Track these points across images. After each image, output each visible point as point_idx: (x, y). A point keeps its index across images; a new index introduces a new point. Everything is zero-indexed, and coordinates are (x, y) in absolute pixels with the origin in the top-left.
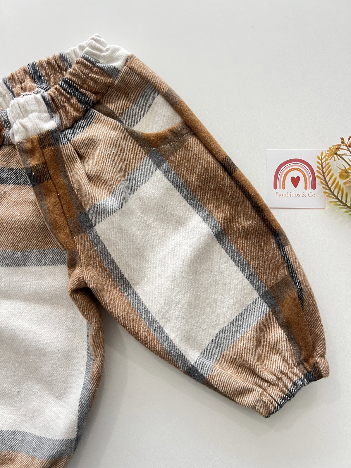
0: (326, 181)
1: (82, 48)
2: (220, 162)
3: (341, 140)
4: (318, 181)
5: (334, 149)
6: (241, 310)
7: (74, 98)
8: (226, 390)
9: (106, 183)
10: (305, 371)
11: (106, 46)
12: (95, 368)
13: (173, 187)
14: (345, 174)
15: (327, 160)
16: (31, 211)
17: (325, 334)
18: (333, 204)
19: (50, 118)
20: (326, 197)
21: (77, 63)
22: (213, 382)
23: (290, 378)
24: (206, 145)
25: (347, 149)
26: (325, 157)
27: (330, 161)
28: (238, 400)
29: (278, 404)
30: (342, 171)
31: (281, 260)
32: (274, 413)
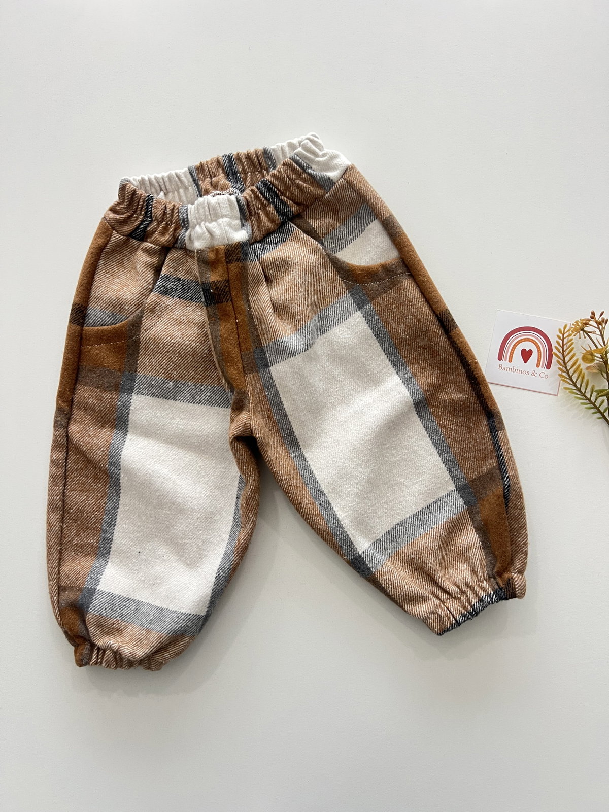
0: (564, 361)
1: (292, 146)
2: (437, 315)
3: (591, 314)
4: (554, 358)
5: (581, 323)
6: (430, 501)
7: (272, 205)
8: (395, 593)
9: (293, 316)
10: (496, 587)
11: (323, 150)
12: (242, 535)
13: (373, 335)
14: (590, 357)
15: (570, 335)
16: (195, 335)
17: (529, 546)
18: (568, 391)
19: (240, 226)
20: (561, 381)
21: (284, 165)
22: (382, 580)
23: (476, 592)
24: (423, 291)
25: (597, 326)
26: (568, 331)
27: (574, 338)
28: (408, 608)
29: (456, 620)
30: (586, 353)
31: (491, 448)
32: (449, 630)
